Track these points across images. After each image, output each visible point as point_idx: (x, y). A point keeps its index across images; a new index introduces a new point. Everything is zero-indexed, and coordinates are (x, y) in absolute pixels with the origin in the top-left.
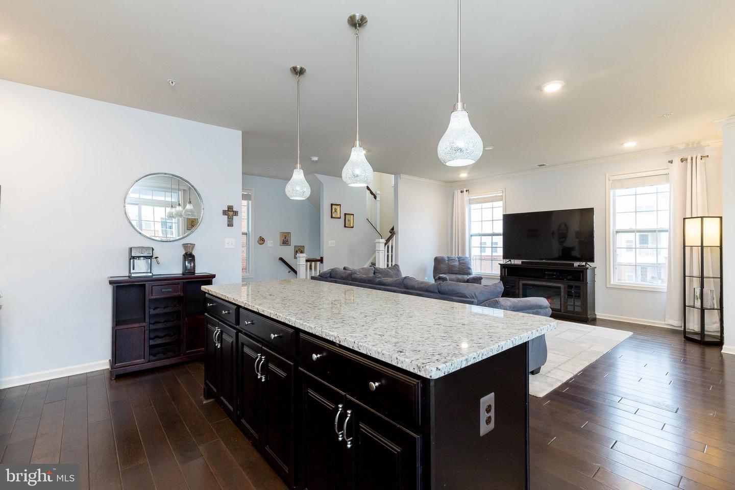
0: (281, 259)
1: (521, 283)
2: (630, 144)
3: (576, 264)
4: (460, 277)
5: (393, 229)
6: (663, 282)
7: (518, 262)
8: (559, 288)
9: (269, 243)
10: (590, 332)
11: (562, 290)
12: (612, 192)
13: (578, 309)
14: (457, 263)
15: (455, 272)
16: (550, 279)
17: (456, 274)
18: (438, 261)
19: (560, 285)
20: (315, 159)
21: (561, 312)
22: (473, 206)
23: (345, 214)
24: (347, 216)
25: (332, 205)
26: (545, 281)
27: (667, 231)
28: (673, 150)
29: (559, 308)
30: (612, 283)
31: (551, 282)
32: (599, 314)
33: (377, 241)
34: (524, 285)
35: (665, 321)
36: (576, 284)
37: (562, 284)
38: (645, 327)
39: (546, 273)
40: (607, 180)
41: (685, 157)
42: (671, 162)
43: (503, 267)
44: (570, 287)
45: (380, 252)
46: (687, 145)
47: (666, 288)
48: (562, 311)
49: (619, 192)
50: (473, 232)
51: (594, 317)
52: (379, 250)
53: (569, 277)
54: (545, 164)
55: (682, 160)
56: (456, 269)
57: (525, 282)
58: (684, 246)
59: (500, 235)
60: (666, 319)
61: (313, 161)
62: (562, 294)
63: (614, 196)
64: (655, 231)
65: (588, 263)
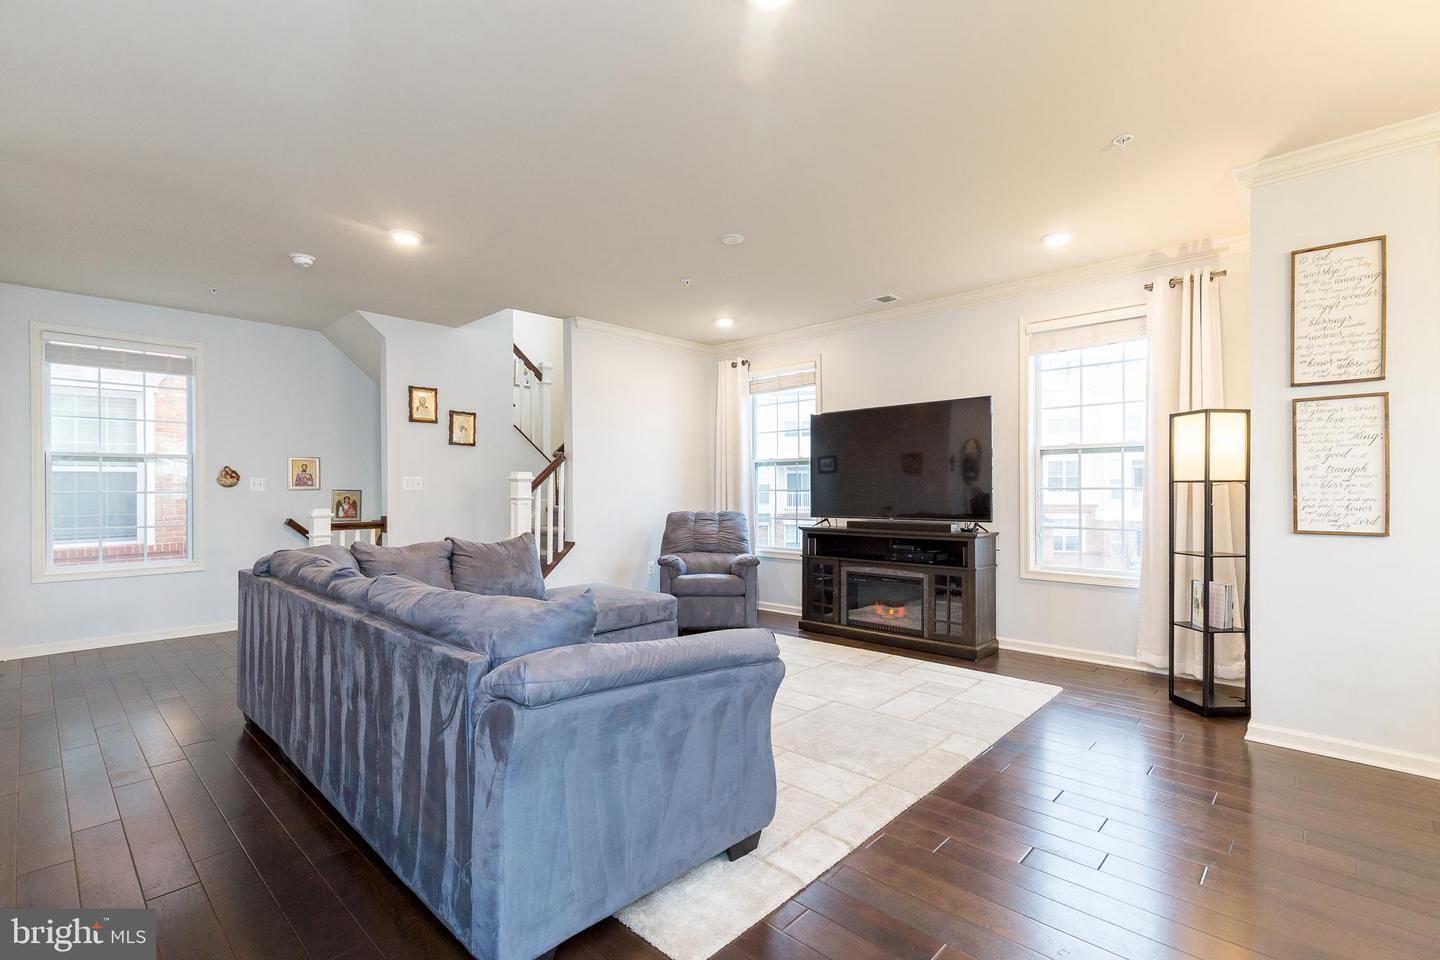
0: (291, 523)
1: (845, 570)
2: (1058, 241)
3: (956, 527)
4: (718, 558)
5: (562, 449)
6: (1130, 565)
7: (840, 523)
8: (919, 582)
9: (253, 482)
10: (965, 691)
11: (926, 587)
12: (1031, 360)
13: (956, 630)
14: (714, 528)
15: (711, 547)
16: (903, 561)
17: (711, 552)
18: (675, 522)
19: (921, 576)
20: (305, 259)
21: (922, 637)
22: (762, 398)
23: (452, 413)
24: (455, 417)
25: (411, 389)
26: (889, 567)
27: (1140, 449)
28: (1155, 261)
29: (920, 628)
30: (1032, 567)
31: (902, 568)
32: (1006, 640)
33: (512, 476)
34: (850, 574)
35: (1135, 655)
36: (954, 574)
37: (924, 573)
38: (1096, 669)
39: (895, 547)
40: (1022, 334)
41: (1179, 276)
42: (1149, 288)
43: (809, 534)
44: (941, 580)
45: (520, 502)
46: (1184, 247)
47: (1139, 578)
48: (926, 635)
49: (1047, 360)
50: (761, 457)
51: (993, 645)
52: (516, 499)
53: (941, 557)
54: (891, 295)
55: (1173, 283)
56: (711, 541)
57: (852, 569)
58: (1172, 482)
59: (805, 463)
60: (1138, 651)
61: (300, 266)
62: (926, 596)
63: (1037, 368)
64: (1118, 449)
65: (980, 524)
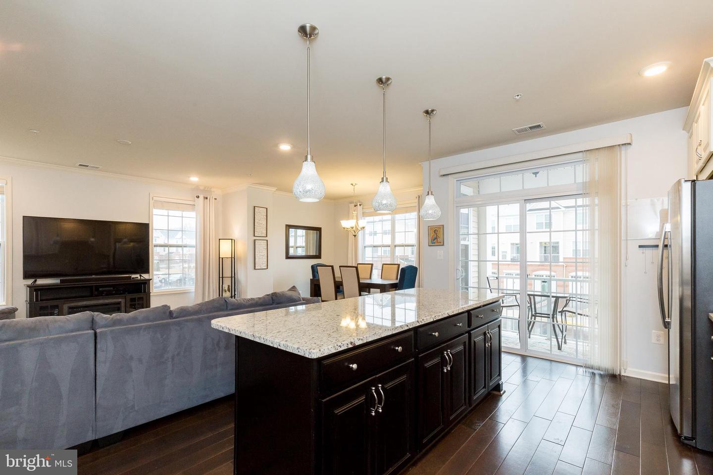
1: (67, 306)
2: (194, 179)
3: (132, 276)
8: (119, 303)
11: (123, 304)
19: (120, 300)
28: (199, 190)
31: (108, 298)
34: (70, 307)
36: (139, 296)
37: (121, 298)
42: (198, 197)
43: (34, 289)
44: (132, 300)
55: (205, 198)
58: (219, 258)
64: (181, 246)
65: (142, 275)
